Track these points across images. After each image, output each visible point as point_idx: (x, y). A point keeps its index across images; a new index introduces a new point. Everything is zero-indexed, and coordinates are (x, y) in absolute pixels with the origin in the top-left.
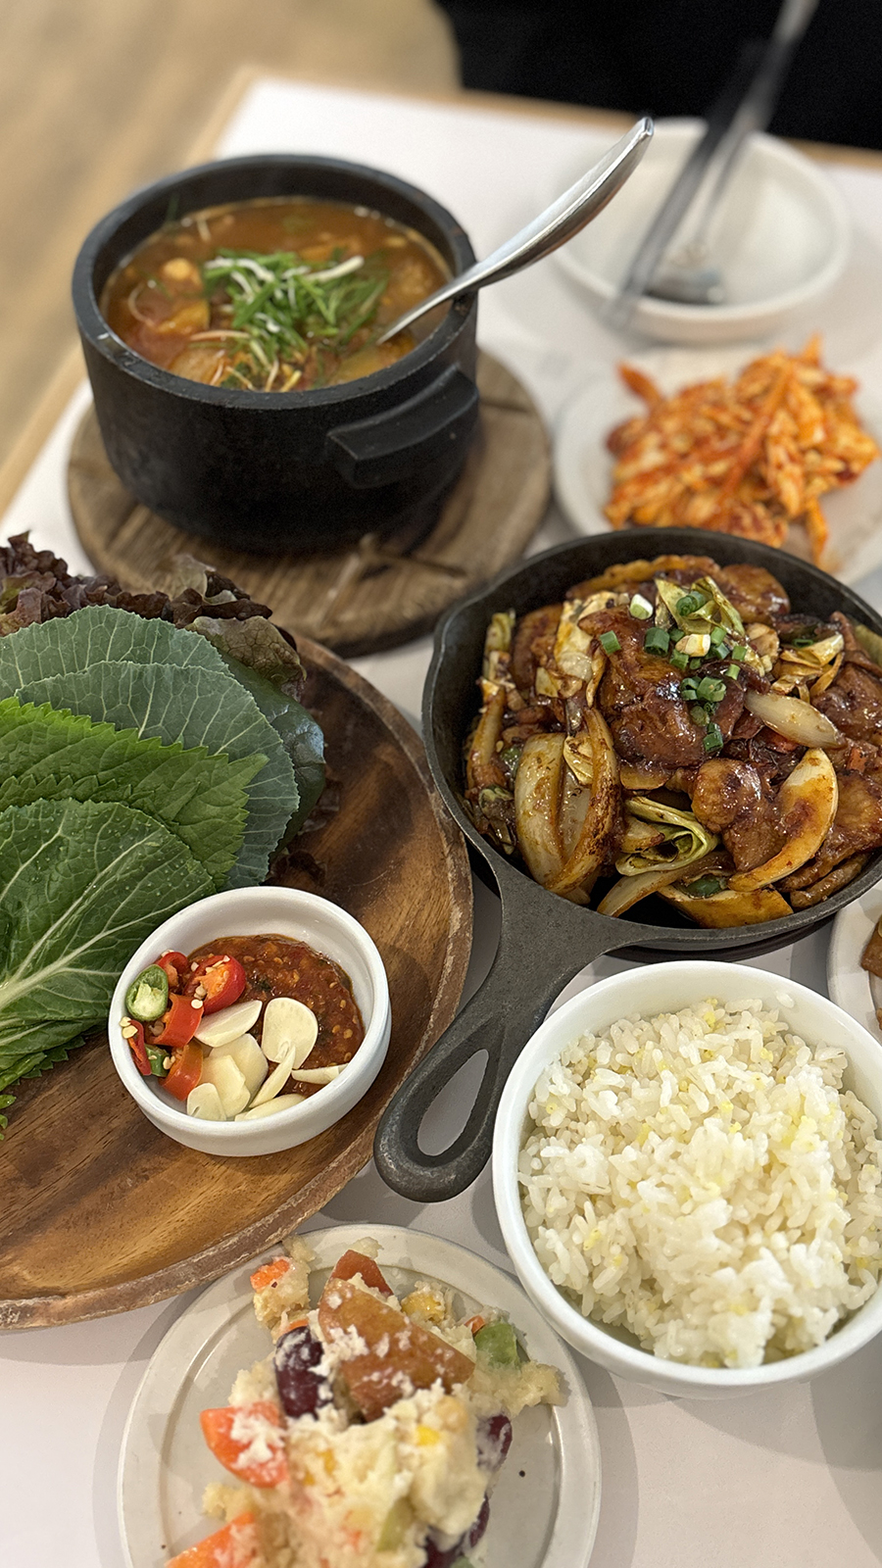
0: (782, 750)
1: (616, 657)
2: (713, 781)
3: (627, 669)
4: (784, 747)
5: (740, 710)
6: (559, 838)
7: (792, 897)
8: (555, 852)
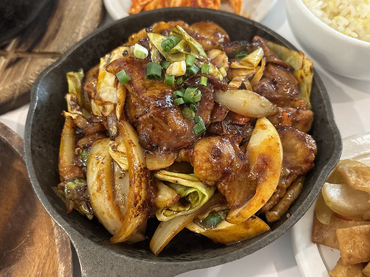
0: (242, 123)
1: (129, 85)
2: (204, 154)
3: (137, 92)
4: (242, 121)
5: (212, 104)
6: (117, 207)
7: (267, 217)
8: (115, 216)
